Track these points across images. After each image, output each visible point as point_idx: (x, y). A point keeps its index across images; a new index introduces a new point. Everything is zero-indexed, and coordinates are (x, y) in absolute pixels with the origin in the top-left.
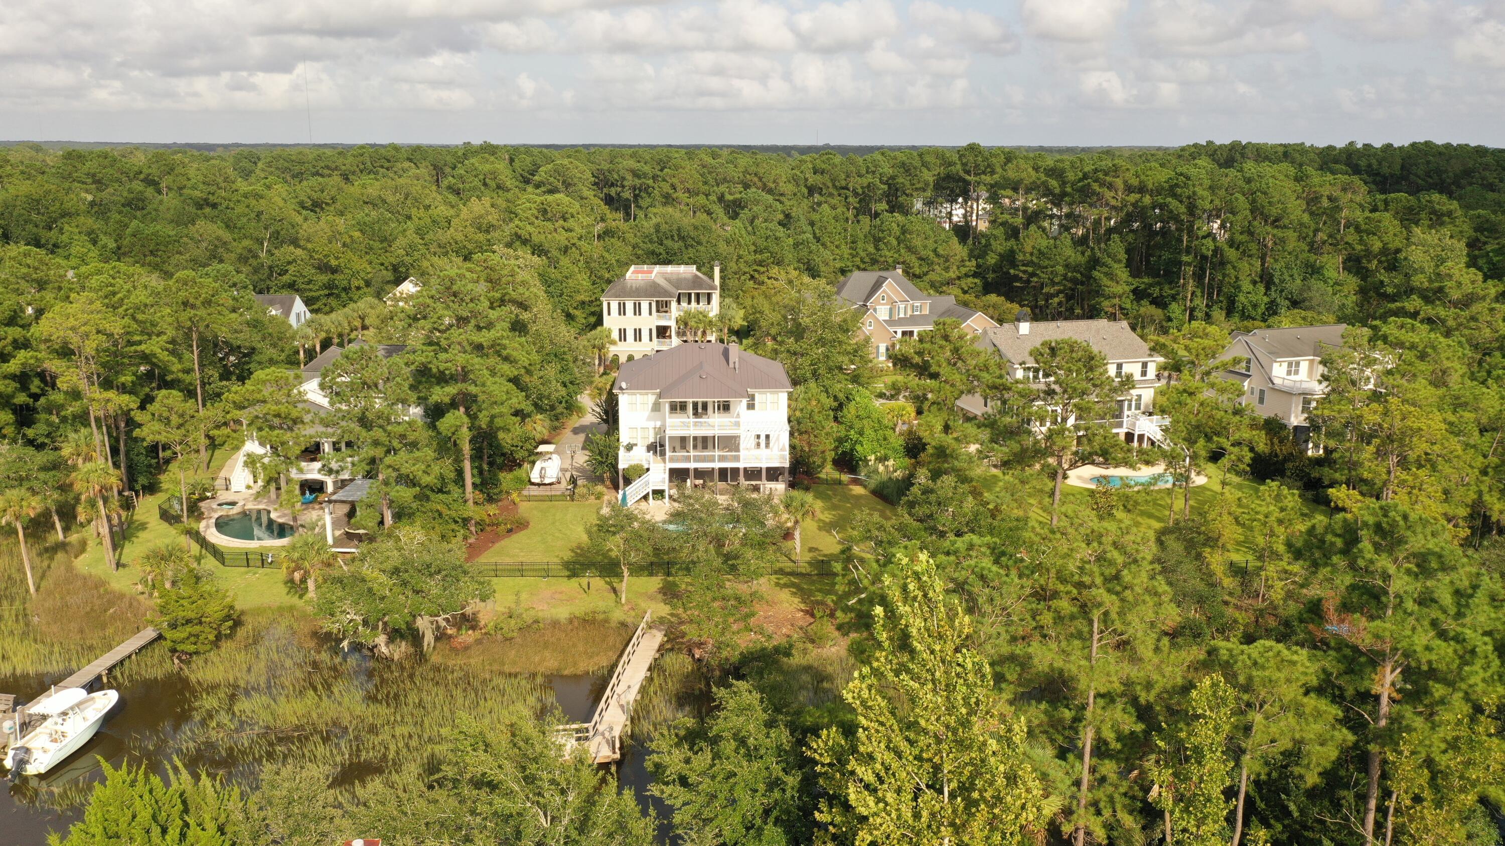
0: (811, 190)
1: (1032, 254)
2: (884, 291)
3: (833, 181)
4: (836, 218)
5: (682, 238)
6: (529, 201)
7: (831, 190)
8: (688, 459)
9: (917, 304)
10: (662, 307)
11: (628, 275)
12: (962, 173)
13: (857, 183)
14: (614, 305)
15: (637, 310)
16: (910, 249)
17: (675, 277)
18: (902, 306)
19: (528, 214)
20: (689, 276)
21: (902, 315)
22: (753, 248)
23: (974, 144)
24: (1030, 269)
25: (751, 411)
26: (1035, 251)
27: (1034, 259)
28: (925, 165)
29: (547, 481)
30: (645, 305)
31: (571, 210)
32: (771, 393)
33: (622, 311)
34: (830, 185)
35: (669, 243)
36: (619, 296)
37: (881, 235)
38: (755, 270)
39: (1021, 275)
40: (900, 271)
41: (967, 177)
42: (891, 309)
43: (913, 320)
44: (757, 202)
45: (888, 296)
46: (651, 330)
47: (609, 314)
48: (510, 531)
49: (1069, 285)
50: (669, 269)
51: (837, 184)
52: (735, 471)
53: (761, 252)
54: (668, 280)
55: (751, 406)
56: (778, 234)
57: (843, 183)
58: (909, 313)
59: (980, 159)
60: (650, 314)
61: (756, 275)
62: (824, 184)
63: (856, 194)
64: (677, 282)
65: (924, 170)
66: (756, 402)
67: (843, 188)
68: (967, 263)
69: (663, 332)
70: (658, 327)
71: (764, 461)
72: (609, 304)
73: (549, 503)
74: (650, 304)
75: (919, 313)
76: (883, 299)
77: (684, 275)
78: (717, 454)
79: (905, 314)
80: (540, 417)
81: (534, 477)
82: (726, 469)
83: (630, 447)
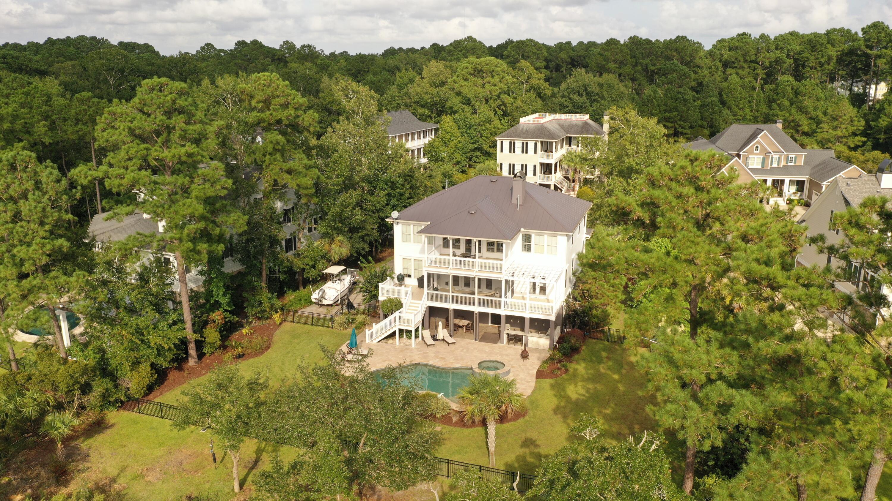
0: (726, 65)
2: (758, 142)
3: (744, 56)
4: (743, 86)
5: (589, 94)
7: (742, 63)
8: (447, 299)
9: (792, 155)
10: (547, 148)
11: (522, 120)
12: (863, 48)
13: (767, 58)
14: (506, 144)
15: (525, 149)
16: (802, 110)
17: (567, 123)
18: (776, 157)
19: (464, 72)
20: (579, 123)
21: (775, 165)
23: (878, 22)
25: (527, 254)
28: (831, 42)
30: (531, 145)
31: (497, 69)
32: (549, 235)
33: (512, 149)
34: (742, 59)
35: (575, 97)
36: (511, 137)
37: (775, 97)
40: (780, 126)
41: (869, 51)
42: (764, 159)
43: (786, 170)
45: (762, 146)
46: (535, 166)
47: (502, 151)
51: (748, 58)
52: (496, 317)
53: (670, 111)
54: (561, 126)
55: (527, 248)
57: (753, 58)
58: (783, 163)
59: (883, 35)
60: (535, 152)
62: (736, 59)
63: (763, 67)
64: (567, 127)
65: (829, 46)
66: (533, 244)
67: (751, 62)
68: (856, 123)
69: (547, 169)
70: (542, 164)
71: (527, 311)
72: (502, 143)
73: (310, 327)
74: (536, 144)
75: (792, 164)
76: (757, 150)
77: (575, 122)
78: (476, 297)
79: (779, 163)
80: (340, 238)
81: (315, 296)
82: (487, 314)
83: (401, 279)
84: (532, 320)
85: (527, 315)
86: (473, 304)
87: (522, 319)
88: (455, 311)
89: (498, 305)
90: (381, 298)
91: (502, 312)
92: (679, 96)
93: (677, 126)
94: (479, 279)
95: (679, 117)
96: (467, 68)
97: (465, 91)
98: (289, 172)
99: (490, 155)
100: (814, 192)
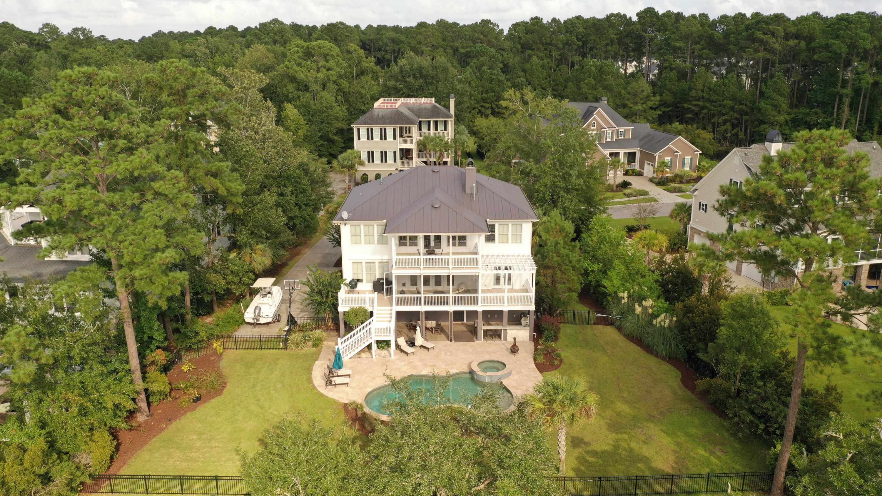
0: (525, 47)
1: (703, 91)
2: (594, 119)
3: (540, 38)
4: (543, 67)
5: (425, 77)
6: (297, 46)
7: (539, 46)
8: (418, 301)
9: (622, 129)
10: (404, 133)
11: (376, 105)
13: (560, 40)
14: (363, 131)
15: (383, 135)
17: (416, 107)
18: (609, 132)
19: (296, 57)
20: (429, 106)
21: (609, 140)
22: (480, 89)
23: (649, 8)
24: (701, 103)
25: (490, 245)
26: (706, 89)
27: (705, 95)
28: (612, 26)
29: (262, 321)
30: (390, 131)
31: (331, 53)
32: (513, 223)
33: (370, 135)
34: (538, 41)
35: (411, 80)
36: (368, 123)
37: (582, 76)
38: (482, 106)
39: (693, 108)
40: (605, 103)
42: (600, 135)
43: (619, 143)
44: (484, 54)
45: (598, 122)
46: (395, 152)
47: (359, 138)
48: (198, 399)
49: (736, 115)
50: (412, 100)
51: (544, 41)
52: (472, 314)
53: (487, 92)
54: (411, 110)
55: (490, 239)
56: (500, 78)
57: (549, 40)
58: (615, 137)
59: (656, 19)
60: (395, 138)
61: (483, 110)
62: (533, 41)
63: (558, 49)
64: (419, 112)
66: (496, 234)
67: (548, 44)
68: (653, 98)
69: (406, 154)
70: (401, 150)
71: (506, 304)
72: (359, 130)
73: (259, 352)
74: (394, 130)
75: (622, 138)
76: (594, 126)
77: (424, 106)
78: (451, 295)
79: (612, 138)
80: (260, 246)
81: (249, 315)
82: (462, 312)
83: (353, 284)
84: (511, 313)
85: (506, 308)
86: (447, 303)
87: (500, 313)
88: (427, 313)
89: (475, 301)
90: (341, 309)
91: (480, 308)
92: (493, 77)
93: (494, 106)
94: (453, 276)
95: (495, 98)
96: (298, 52)
97: (301, 76)
98: (215, 175)
99: (349, 143)
100: (646, 162)
